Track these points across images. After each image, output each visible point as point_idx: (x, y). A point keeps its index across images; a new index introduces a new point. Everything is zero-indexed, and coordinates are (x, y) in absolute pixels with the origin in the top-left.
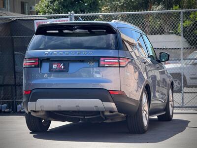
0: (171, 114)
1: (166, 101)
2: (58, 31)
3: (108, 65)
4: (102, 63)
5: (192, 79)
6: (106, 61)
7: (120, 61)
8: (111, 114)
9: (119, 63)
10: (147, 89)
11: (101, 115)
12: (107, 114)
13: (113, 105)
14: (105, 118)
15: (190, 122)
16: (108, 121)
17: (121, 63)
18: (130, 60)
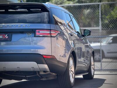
0: (93, 74)
1: (89, 65)
2: (4, 10)
3: (42, 36)
4: (37, 34)
5: (108, 53)
6: (40, 32)
7: (51, 32)
8: (45, 73)
9: (51, 33)
10: (73, 55)
11: (38, 75)
12: (42, 73)
13: (46, 66)
14: (41, 76)
15: (106, 80)
16: (44, 79)
17: (52, 34)
18: (59, 32)
